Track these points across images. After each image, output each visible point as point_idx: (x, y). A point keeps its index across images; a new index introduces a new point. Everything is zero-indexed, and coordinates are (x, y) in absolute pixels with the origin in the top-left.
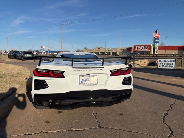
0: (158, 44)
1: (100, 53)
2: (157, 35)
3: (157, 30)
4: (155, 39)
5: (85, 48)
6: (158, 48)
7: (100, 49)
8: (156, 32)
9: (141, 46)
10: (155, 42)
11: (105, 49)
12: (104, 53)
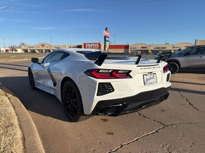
0: (108, 43)
1: (44, 51)
2: (107, 34)
3: (107, 28)
4: (105, 37)
5: (23, 44)
6: (108, 47)
7: (44, 45)
8: (106, 30)
9: (91, 44)
10: (105, 41)
11: (50, 45)
12: (49, 51)
